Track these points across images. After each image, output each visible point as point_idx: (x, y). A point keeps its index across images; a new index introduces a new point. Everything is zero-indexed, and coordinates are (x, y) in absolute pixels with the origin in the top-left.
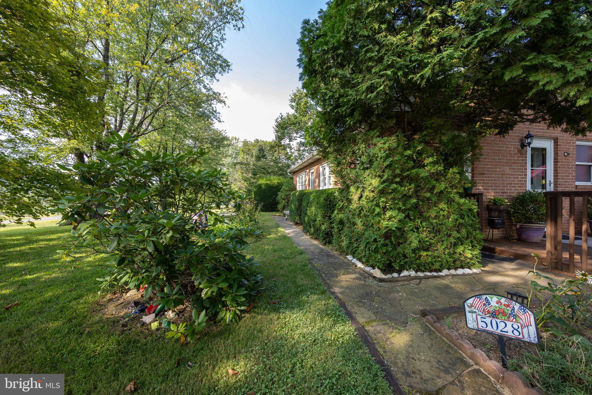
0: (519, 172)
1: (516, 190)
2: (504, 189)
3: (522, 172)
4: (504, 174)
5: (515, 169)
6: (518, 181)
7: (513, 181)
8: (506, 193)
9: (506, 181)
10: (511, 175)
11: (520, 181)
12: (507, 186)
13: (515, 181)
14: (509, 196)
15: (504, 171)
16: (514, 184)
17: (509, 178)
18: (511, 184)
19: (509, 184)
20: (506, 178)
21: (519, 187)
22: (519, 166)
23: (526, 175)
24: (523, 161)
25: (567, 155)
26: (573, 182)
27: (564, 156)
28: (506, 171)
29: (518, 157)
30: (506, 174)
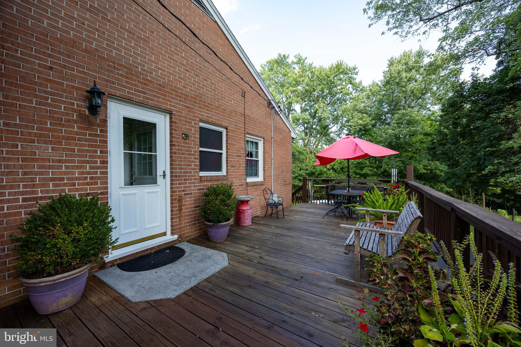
0: (83, 156)
1: (77, 190)
2: (34, 192)
3: (92, 157)
4: (35, 160)
5: (72, 150)
6: (82, 173)
7: (66, 173)
8: (45, 198)
9: (42, 173)
10: (60, 161)
11: (89, 173)
12: (45, 185)
13: (71, 173)
15: (34, 153)
16: (70, 179)
17: (51, 167)
18: (61, 179)
19: (53, 179)
20: (42, 167)
21: (88, 184)
22: (83, 146)
23: (105, 163)
24: (95, 137)
25: (185, 138)
26: (198, 173)
27: (182, 139)
28: (40, 153)
29: (80, 128)
30: (41, 158)
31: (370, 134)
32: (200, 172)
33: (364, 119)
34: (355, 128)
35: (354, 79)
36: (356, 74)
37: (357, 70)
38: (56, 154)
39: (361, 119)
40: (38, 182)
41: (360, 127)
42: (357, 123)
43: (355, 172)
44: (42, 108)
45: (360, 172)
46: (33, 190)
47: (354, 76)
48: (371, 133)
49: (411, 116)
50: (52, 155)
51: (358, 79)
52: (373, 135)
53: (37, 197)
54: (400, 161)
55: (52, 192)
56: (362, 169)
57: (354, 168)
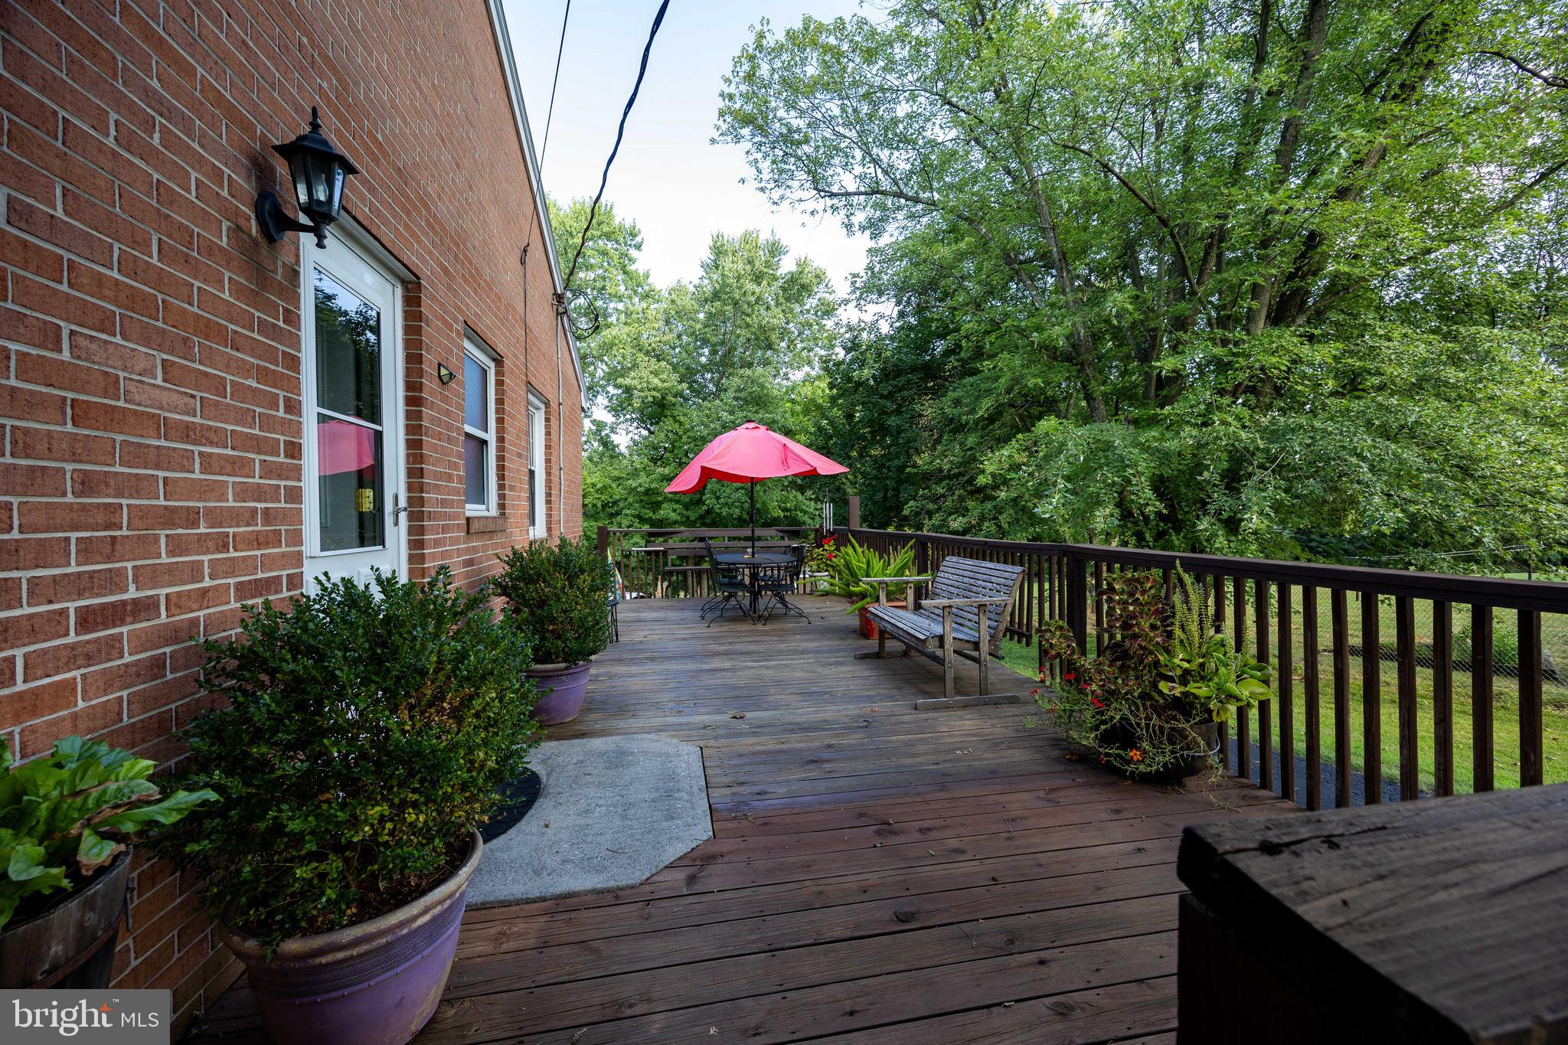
0: (245, 417)
1: (232, 567)
2: (114, 579)
3: (267, 423)
4: (114, 418)
5: (219, 387)
6: (243, 492)
7: (203, 490)
8: (148, 607)
9: (137, 486)
10: (187, 433)
11: (259, 494)
12: (145, 545)
13: (217, 491)
14: (174, 634)
15: (111, 385)
16: (217, 518)
17: (161, 458)
18: (191, 518)
19: (169, 517)
20: (136, 455)
21: (258, 541)
22: (246, 370)
23: (294, 450)
24: (273, 340)
25: (445, 379)
26: (461, 504)
27: (437, 380)
28: (131, 387)
29: (238, 290)
30: (135, 412)
31: (674, 417)
32: (468, 506)
33: (664, 376)
34: (642, 394)
35: (632, 260)
36: (638, 247)
37: (638, 239)
38: (175, 397)
39: (656, 374)
40: (125, 532)
41: (655, 393)
42: (648, 382)
43: (639, 517)
44: (139, 167)
45: (651, 514)
46: (110, 570)
47: (633, 253)
48: (676, 413)
49: (762, 386)
50: (165, 398)
51: (641, 262)
52: (682, 419)
53: (124, 603)
54: (742, 488)
55: (167, 577)
56: (656, 506)
57: (637, 505)
